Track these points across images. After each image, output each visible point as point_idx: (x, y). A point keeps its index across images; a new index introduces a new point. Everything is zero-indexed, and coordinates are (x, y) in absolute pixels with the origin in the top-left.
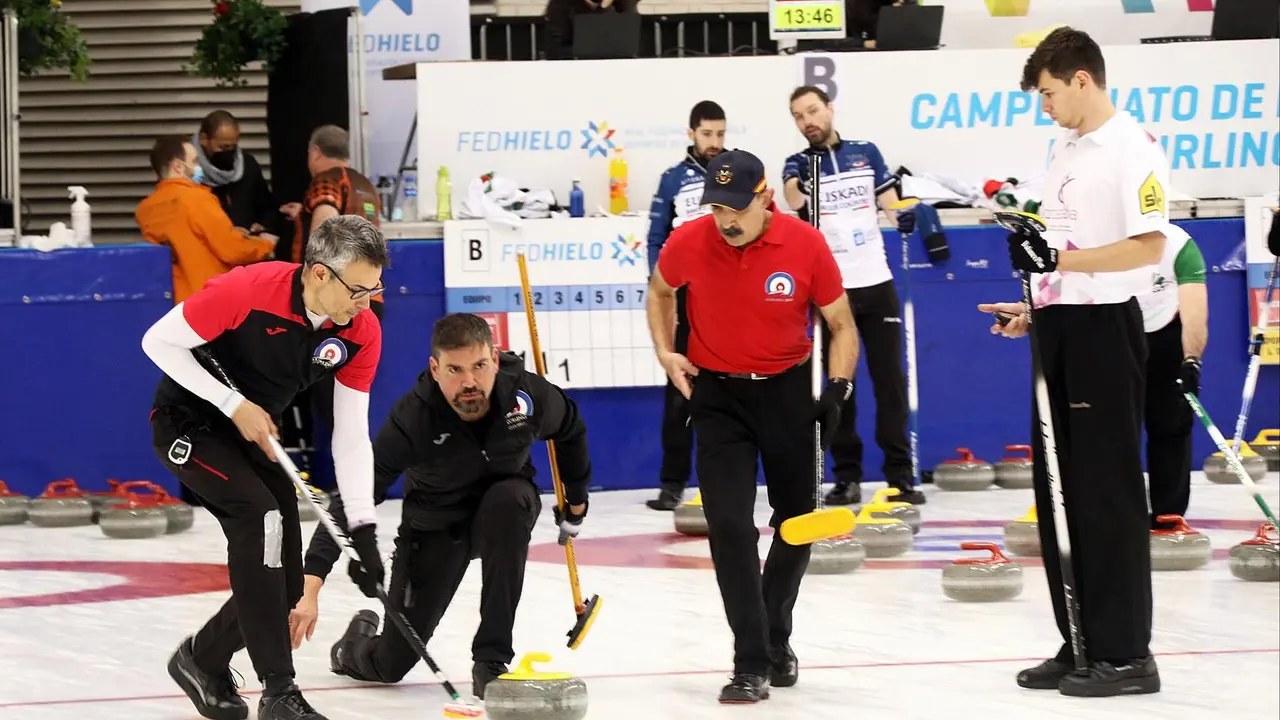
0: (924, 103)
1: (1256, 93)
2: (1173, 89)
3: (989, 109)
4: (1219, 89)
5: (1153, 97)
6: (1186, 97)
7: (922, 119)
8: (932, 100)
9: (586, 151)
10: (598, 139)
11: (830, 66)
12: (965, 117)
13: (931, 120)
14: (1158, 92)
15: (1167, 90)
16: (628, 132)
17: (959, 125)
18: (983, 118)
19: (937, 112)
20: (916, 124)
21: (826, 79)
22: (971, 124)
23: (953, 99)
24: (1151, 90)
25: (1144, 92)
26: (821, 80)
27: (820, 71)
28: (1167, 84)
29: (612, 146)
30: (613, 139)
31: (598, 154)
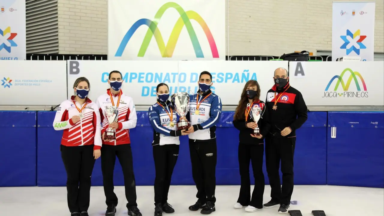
0: (105, 75)
2: (179, 74)
3: (125, 77)
4: (192, 74)
5: (173, 75)
6: (183, 76)
7: (105, 80)
9: (3, 86)
10: (7, 83)
11: (78, 64)
14: (174, 74)
15: (177, 74)
16: (16, 81)
20: (103, 81)
21: (77, 67)
25: (170, 74)
26: (74, 67)
27: (74, 65)
28: (177, 72)
29: (11, 85)
30: (11, 83)
31: (7, 87)
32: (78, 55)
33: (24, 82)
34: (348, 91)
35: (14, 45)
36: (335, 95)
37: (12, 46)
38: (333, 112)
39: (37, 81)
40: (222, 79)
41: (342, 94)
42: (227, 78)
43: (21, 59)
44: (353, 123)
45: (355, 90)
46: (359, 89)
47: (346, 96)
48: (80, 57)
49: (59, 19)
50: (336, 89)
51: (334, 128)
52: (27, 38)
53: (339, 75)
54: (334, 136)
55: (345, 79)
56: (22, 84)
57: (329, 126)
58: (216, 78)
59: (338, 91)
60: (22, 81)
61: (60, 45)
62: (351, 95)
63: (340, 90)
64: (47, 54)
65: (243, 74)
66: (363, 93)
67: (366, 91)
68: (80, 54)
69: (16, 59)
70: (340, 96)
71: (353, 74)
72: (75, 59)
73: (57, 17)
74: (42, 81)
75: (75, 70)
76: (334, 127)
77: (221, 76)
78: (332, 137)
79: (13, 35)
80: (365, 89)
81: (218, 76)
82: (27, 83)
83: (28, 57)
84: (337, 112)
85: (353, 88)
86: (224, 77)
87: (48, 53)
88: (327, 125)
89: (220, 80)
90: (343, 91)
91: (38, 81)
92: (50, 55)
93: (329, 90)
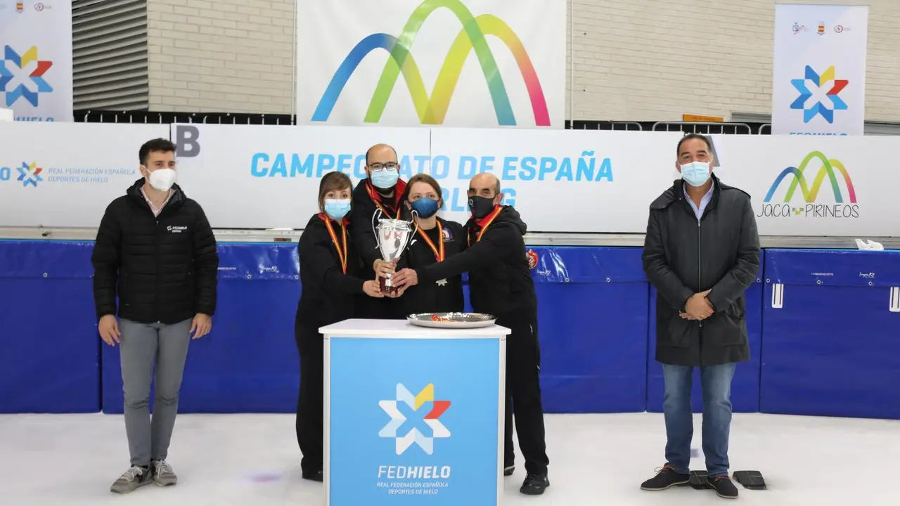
0: (260, 160)
1: (488, 163)
2: (432, 158)
3: (306, 164)
4: (463, 159)
5: (417, 162)
6: (441, 164)
7: (259, 170)
8: (266, 158)
10: (29, 174)
11: (195, 133)
12: (289, 171)
13: (265, 171)
14: (422, 159)
15: (429, 158)
16: (50, 170)
17: (284, 175)
18: (301, 171)
19: (269, 165)
20: (254, 172)
21: (193, 141)
22: (293, 175)
23: (280, 158)
24: (416, 158)
26: (188, 141)
27: (188, 135)
28: (428, 155)
29: (40, 179)
30: (40, 174)
31: (30, 184)
32: (194, 115)
33: (70, 172)
34: (816, 203)
35: (46, 88)
36: (785, 212)
37: (40, 90)
38: (776, 250)
39: (101, 172)
40: (533, 171)
41: (802, 209)
42: (544, 170)
43: (62, 119)
44: (820, 274)
45: (831, 202)
46: (839, 199)
47: (811, 214)
48: (198, 118)
49: (149, 31)
50: (788, 198)
51: (778, 286)
52: (74, 74)
53: (797, 166)
54: (777, 304)
55: (810, 174)
56: (66, 179)
57: (768, 281)
58: (517, 168)
59: (792, 204)
60: (64, 171)
61: (152, 90)
62: (821, 212)
63: (798, 200)
64: (122, 112)
65: (581, 161)
66: (848, 208)
67: (854, 204)
68: (197, 111)
69: (50, 119)
70: (797, 213)
71: (827, 165)
72: (187, 121)
73: (145, 26)
74: (112, 172)
75: (188, 147)
76: (778, 283)
77: (529, 164)
78: (774, 306)
79: (44, 66)
80: (853, 199)
81: (523, 165)
82: (76, 175)
83: (78, 116)
84: (785, 250)
85: (825, 196)
86: (537, 167)
87: (125, 109)
88: (763, 280)
89: (527, 173)
90: (803, 204)
91: (104, 172)
92: (129, 113)
93: (773, 201)
